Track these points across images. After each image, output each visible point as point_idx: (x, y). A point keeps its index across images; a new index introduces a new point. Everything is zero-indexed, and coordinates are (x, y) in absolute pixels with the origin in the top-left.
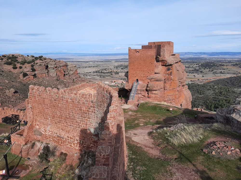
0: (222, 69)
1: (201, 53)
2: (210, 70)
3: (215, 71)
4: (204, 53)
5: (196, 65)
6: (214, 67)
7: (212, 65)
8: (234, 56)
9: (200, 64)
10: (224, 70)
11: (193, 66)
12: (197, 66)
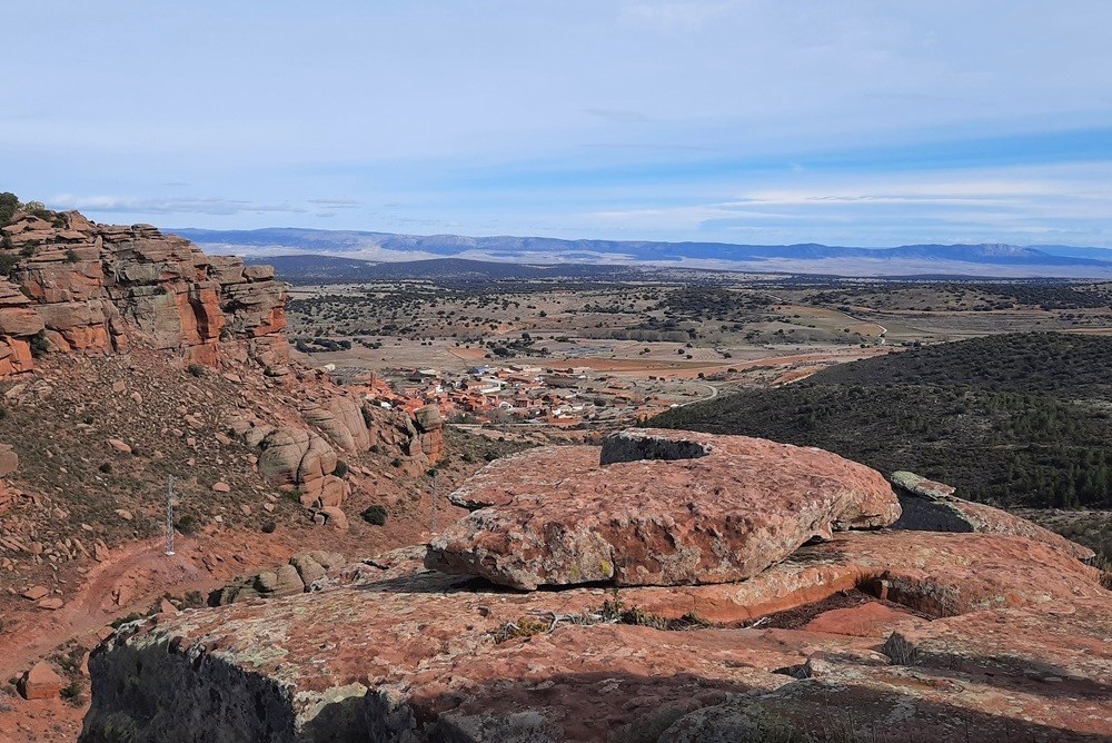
0: (778, 319)
1: (597, 245)
2: (723, 323)
3: (749, 327)
4: (613, 246)
5: (646, 298)
6: (737, 311)
7: (716, 298)
8: (744, 263)
9: (662, 297)
10: (787, 322)
11: (632, 306)
12: (652, 303)
